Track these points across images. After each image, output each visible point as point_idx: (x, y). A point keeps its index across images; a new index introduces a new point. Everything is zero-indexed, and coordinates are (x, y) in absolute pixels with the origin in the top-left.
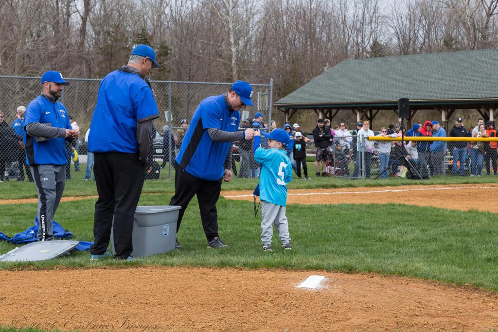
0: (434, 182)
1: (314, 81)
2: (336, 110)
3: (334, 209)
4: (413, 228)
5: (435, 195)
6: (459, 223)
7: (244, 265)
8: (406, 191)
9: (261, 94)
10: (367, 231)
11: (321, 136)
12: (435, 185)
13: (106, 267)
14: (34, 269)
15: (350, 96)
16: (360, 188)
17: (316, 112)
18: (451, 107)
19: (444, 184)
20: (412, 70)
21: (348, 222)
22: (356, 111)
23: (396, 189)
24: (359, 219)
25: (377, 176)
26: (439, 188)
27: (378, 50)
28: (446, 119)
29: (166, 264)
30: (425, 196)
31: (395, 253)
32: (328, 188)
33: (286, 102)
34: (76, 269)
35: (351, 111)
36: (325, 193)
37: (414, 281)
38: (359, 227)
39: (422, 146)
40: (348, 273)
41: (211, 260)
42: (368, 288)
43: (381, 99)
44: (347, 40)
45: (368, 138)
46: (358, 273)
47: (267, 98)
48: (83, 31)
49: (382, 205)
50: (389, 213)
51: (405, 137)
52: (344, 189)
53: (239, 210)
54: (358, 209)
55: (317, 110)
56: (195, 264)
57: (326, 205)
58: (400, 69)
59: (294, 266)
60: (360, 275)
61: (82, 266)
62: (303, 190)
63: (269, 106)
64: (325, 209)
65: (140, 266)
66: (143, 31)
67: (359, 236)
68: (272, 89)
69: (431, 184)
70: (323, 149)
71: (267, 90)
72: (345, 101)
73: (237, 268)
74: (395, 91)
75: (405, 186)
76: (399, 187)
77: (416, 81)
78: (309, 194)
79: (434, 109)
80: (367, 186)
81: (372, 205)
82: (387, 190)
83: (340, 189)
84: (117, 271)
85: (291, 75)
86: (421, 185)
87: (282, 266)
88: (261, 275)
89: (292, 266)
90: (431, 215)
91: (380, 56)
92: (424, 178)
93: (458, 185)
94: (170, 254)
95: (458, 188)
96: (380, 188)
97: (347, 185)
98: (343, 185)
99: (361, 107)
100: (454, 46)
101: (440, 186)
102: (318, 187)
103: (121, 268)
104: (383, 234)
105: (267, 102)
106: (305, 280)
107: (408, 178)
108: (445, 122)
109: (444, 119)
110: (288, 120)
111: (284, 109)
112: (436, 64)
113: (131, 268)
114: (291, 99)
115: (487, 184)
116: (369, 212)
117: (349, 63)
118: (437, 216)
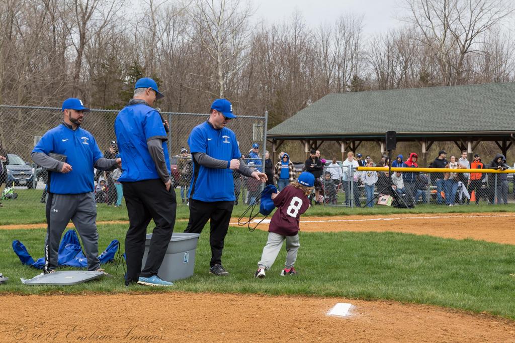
0: (422, 211)
1: (300, 114)
2: (320, 141)
3: (336, 237)
4: (417, 256)
5: (426, 224)
6: (458, 251)
7: (266, 291)
8: (397, 220)
9: (257, 125)
10: (373, 259)
11: (312, 166)
12: (423, 214)
13: (132, 292)
14: (63, 294)
15: (335, 128)
16: (353, 216)
17: (302, 142)
18: (430, 139)
19: (432, 213)
20: (393, 104)
21: (353, 250)
22: (340, 142)
23: (388, 218)
24: (361, 247)
25: (365, 204)
26: (428, 217)
27: (358, 85)
28: (427, 150)
29: (189, 290)
30: (417, 224)
31: (405, 280)
32: (323, 216)
33: (274, 133)
35: (335, 141)
36: (320, 221)
37: (432, 308)
38: (364, 255)
39: (408, 177)
40: (366, 300)
41: (234, 286)
43: (365, 131)
44: (328, 74)
45: (357, 168)
46: (376, 300)
47: (262, 130)
48: (78, 63)
49: (380, 233)
50: (389, 242)
51: (392, 169)
52: (338, 217)
53: (245, 236)
54: (358, 237)
55: (304, 141)
56: (219, 290)
57: (327, 233)
58: (383, 104)
59: (314, 293)
60: (378, 302)
61: (109, 291)
63: (264, 137)
64: (328, 237)
65: (165, 292)
66: (136, 64)
67: (366, 263)
68: (267, 120)
69: (420, 213)
71: (262, 122)
72: (330, 133)
73: (259, 294)
74: (378, 124)
75: (395, 215)
76: (389, 216)
77: (398, 114)
79: (415, 141)
80: (359, 214)
81: (372, 233)
82: (379, 218)
83: (334, 217)
84: (144, 296)
85: (276, 107)
86: (410, 214)
87: (302, 293)
88: (288, 302)
89: (312, 293)
90: (429, 243)
91: (360, 90)
92: (410, 207)
93: (443, 214)
94: (189, 279)
95: (446, 217)
96: (372, 217)
97: (340, 213)
98: (337, 213)
99: (346, 138)
100: (430, 82)
101: (428, 215)
102: (313, 215)
103: (147, 293)
104: (390, 262)
105: (262, 133)
106: (332, 307)
107: (394, 207)
108: (426, 154)
109: (424, 151)
110: (276, 150)
111: (271, 140)
112: (417, 98)
113: (156, 293)
114: (278, 130)
115: (473, 213)
116: (370, 240)
117: (334, 97)
118: (435, 244)
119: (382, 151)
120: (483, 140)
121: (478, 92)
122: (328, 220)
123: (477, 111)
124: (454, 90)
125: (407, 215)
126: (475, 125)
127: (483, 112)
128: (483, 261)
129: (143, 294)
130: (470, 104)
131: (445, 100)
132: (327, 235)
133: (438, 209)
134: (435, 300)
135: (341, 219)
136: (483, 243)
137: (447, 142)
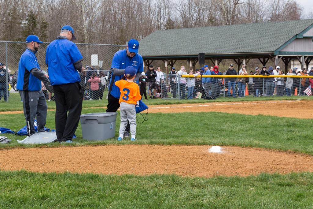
2: (152, 60)
4: (236, 124)
5: (229, 107)
7: (163, 143)
8: (212, 106)
10: (211, 126)
11: (151, 75)
12: (225, 102)
13: (87, 145)
14: (48, 147)
15: (161, 52)
16: (185, 104)
20: (197, 36)
22: (165, 60)
23: (205, 104)
26: (228, 104)
27: (170, 25)
29: (119, 144)
30: (224, 108)
32: (166, 104)
34: (70, 147)
36: (167, 107)
38: (205, 124)
42: (244, 152)
43: (180, 54)
44: (151, 18)
45: (182, 76)
49: (208, 113)
58: (190, 36)
62: (153, 106)
65: (106, 145)
66: (31, 13)
70: (153, 83)
72: (159, 55)
73: (160, 145)
74: (188, 48)
75: (209, 103)
77: (200, 43)
78: (158, 108)
80: (188, 103)
82: (200, 105)
83: (174, 105)
86: (218, 103)
87: (184, 143)
89: (190, 143)
90: (239, 118)
91: (173, 28)
92: (214, 98)
93: (238, 102)
95: (240, 104)
96: (195, 104)
97: (177, 103)
98: (175, 102)
99: (168, 58)
100: (215, 23)
101: (228, 103)
102: (161, 104)
103: (95, 146)
104: (222, 127)
112: (211, 33)
115: (254, 102)
116: (204, 117)
117: (159, 33)
118: (243, 118)
119: (191, 65)
120: (252, 58)
121: (248, 29)
122: (171, 106)
123: (248, 40)
124: (233, 27)
125: (215, 103)
126: (248, 49)
127: (252, 40)
128: (275, 126)
129: (93, 146)
130: (244, 36)
131: (228, 34)
132: (178, 114)
133: (232, 99)
134: (260, 145)
135: (178, 106)
136: (269, 116)
137: (226, 60)
